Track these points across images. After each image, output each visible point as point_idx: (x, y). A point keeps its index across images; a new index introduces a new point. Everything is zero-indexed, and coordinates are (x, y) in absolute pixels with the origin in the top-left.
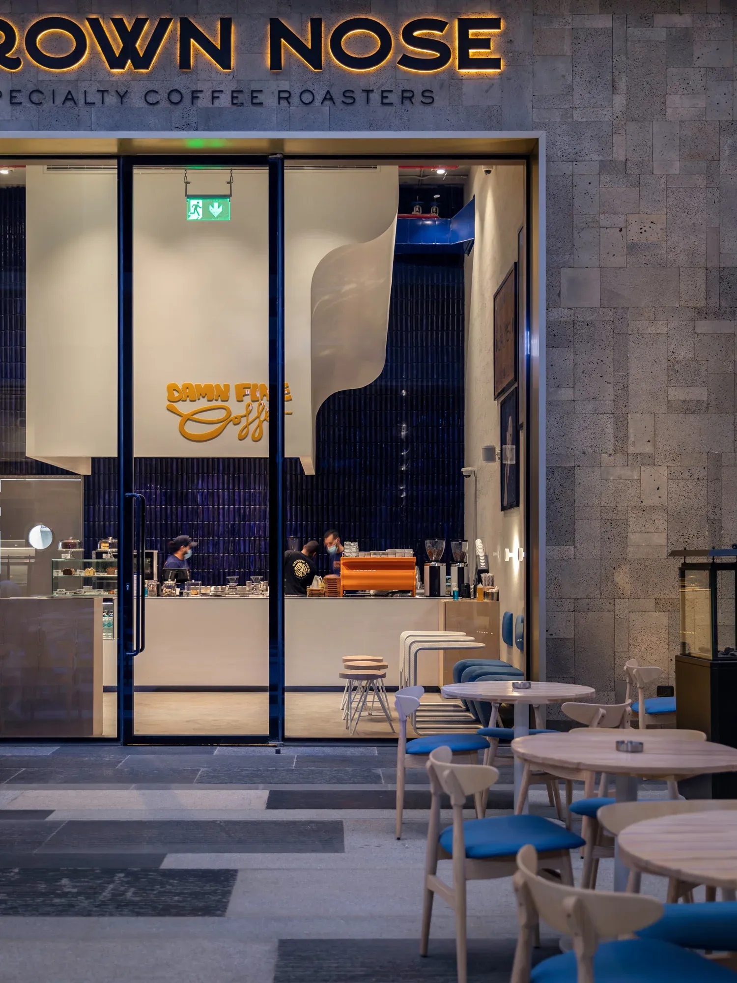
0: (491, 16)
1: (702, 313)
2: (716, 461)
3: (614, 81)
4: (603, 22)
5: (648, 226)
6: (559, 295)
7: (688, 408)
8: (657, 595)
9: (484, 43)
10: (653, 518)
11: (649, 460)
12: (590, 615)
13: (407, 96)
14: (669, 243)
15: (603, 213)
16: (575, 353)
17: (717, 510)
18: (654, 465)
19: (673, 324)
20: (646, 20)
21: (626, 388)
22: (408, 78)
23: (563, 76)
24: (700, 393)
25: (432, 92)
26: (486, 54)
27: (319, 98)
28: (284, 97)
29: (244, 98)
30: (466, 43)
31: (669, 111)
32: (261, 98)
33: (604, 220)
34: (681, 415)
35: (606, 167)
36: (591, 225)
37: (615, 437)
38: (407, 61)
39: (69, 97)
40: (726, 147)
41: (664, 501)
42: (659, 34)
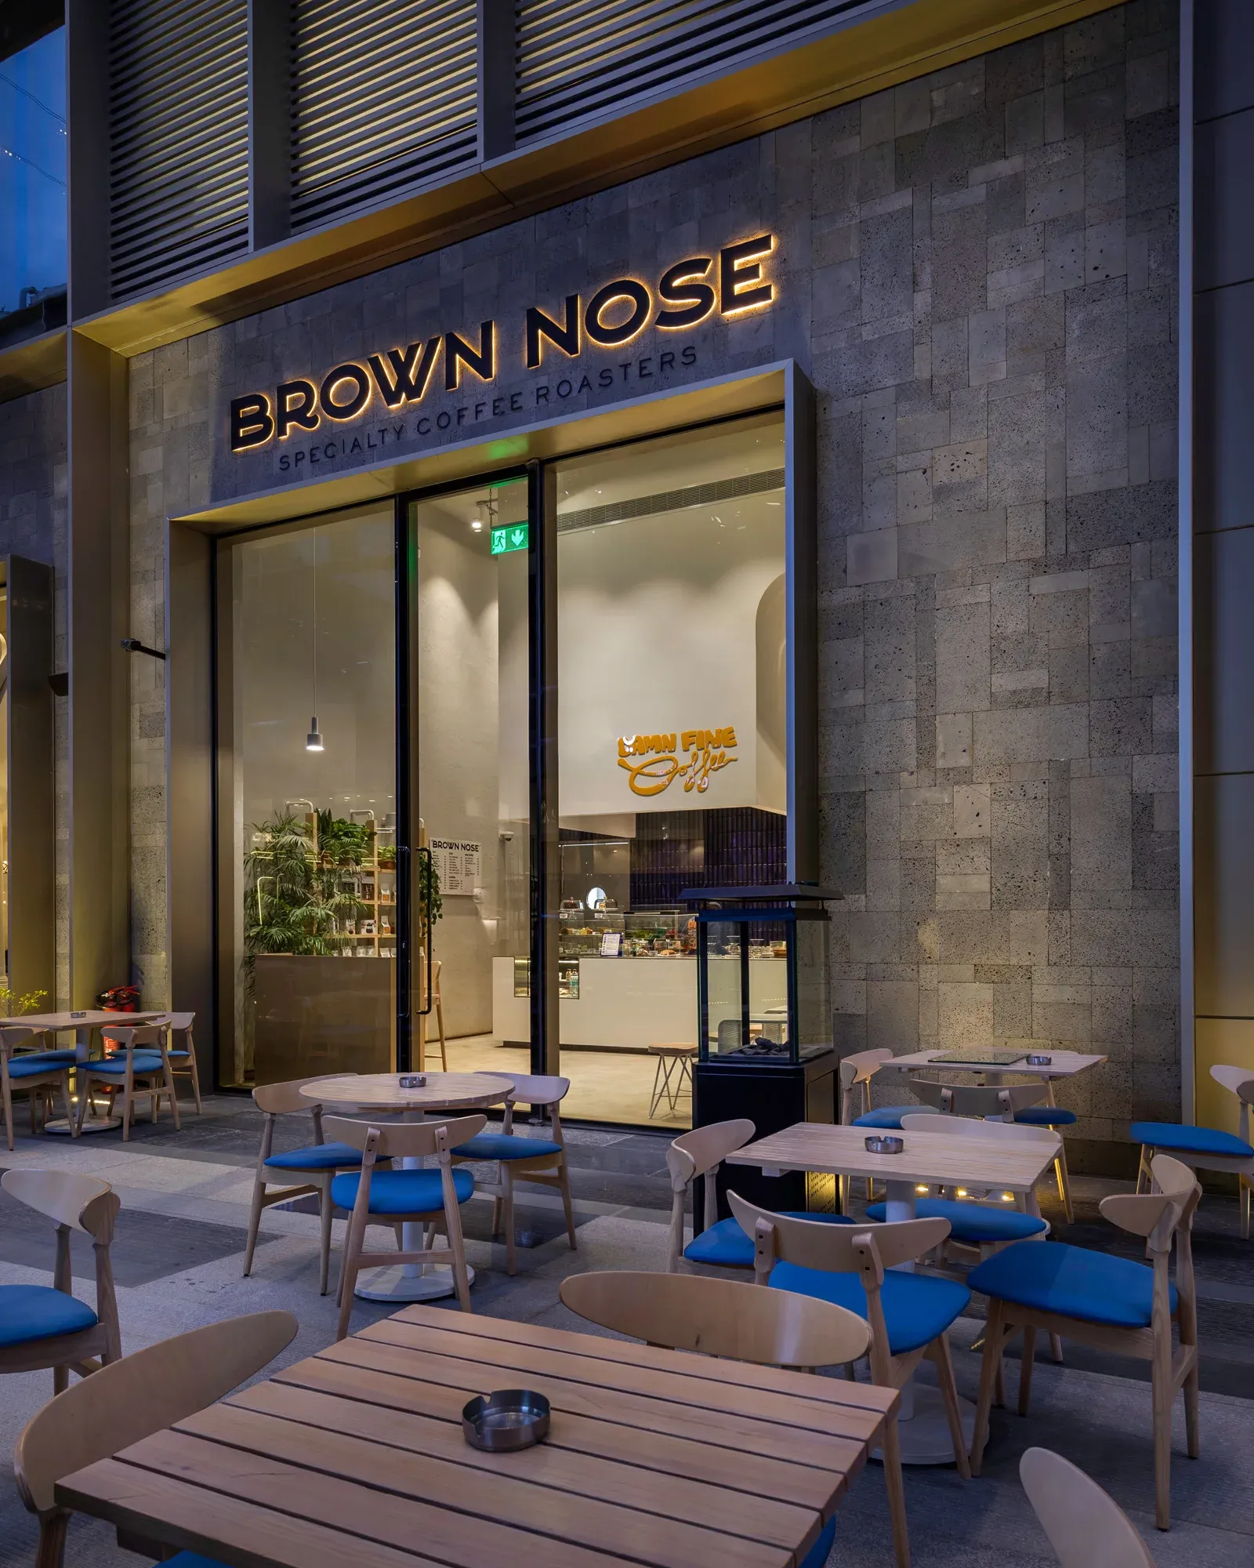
0: (761, 235)
1: (1040, 567)
2: (1063, 772)
3: (914, 275)
4: (902, 200)
5: (962, 459)
6: (845, 571)
7: (1019, 701)
8: (976, 961)
9: (751, 272)
10: (971, 855)
11: (965, 777)
12: (887, 985)
13: (667, 361)
14: (991, 478)
15: (902, 454)
16: (866, 644)
17: (1064, 841)
18: (972, 782)
19: (996, 588)
20: (959, 181)
21: (932, 681)
22: (668, 338)
23: (849, 286)
24: (1037, 678)
25: (694, 348)
26: (755, 284)
27: (576, 386)
28: (542, 394)
29: (505, 405)
30: (730, 277)
31: (991, 296)
32: (521, 401)
33: (902, 463)
34: (1010, 711)
35: (904, 391)
36: (886, 472)
37: (919, 749)
38: (666, 318)
39: (356, 445)
40: (1075, 326)
41: (986, 831)
42: (976, 193)
